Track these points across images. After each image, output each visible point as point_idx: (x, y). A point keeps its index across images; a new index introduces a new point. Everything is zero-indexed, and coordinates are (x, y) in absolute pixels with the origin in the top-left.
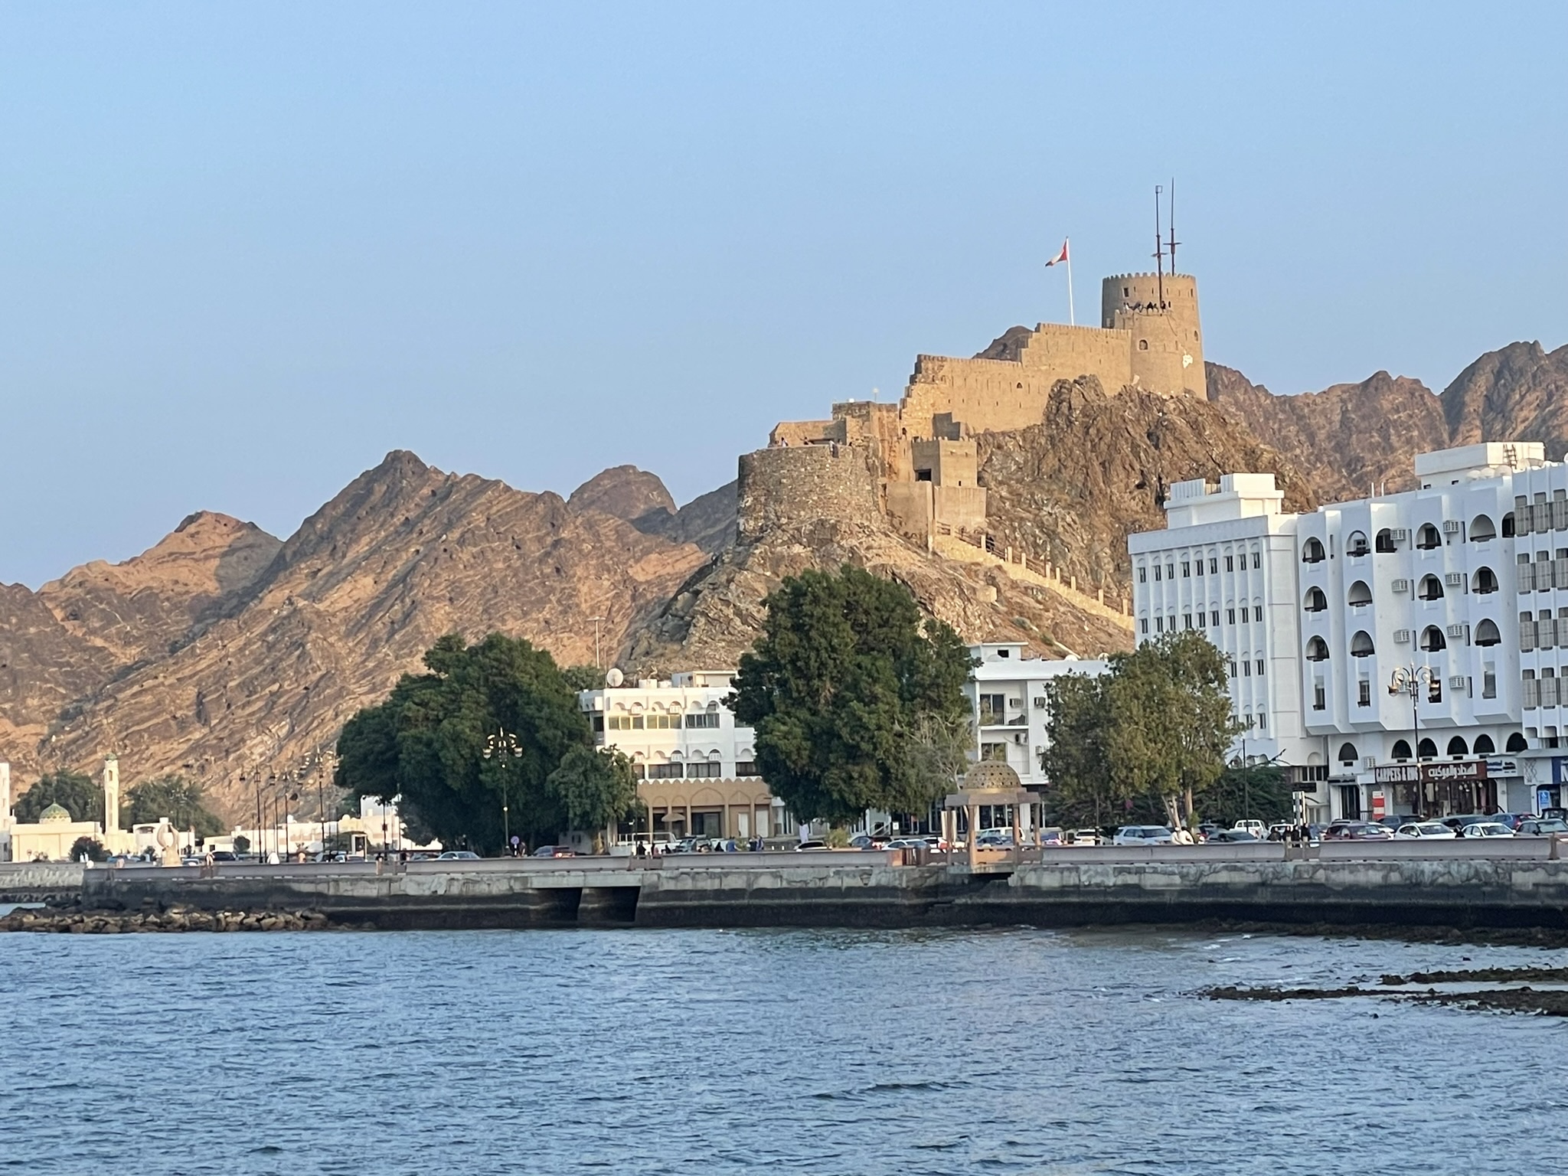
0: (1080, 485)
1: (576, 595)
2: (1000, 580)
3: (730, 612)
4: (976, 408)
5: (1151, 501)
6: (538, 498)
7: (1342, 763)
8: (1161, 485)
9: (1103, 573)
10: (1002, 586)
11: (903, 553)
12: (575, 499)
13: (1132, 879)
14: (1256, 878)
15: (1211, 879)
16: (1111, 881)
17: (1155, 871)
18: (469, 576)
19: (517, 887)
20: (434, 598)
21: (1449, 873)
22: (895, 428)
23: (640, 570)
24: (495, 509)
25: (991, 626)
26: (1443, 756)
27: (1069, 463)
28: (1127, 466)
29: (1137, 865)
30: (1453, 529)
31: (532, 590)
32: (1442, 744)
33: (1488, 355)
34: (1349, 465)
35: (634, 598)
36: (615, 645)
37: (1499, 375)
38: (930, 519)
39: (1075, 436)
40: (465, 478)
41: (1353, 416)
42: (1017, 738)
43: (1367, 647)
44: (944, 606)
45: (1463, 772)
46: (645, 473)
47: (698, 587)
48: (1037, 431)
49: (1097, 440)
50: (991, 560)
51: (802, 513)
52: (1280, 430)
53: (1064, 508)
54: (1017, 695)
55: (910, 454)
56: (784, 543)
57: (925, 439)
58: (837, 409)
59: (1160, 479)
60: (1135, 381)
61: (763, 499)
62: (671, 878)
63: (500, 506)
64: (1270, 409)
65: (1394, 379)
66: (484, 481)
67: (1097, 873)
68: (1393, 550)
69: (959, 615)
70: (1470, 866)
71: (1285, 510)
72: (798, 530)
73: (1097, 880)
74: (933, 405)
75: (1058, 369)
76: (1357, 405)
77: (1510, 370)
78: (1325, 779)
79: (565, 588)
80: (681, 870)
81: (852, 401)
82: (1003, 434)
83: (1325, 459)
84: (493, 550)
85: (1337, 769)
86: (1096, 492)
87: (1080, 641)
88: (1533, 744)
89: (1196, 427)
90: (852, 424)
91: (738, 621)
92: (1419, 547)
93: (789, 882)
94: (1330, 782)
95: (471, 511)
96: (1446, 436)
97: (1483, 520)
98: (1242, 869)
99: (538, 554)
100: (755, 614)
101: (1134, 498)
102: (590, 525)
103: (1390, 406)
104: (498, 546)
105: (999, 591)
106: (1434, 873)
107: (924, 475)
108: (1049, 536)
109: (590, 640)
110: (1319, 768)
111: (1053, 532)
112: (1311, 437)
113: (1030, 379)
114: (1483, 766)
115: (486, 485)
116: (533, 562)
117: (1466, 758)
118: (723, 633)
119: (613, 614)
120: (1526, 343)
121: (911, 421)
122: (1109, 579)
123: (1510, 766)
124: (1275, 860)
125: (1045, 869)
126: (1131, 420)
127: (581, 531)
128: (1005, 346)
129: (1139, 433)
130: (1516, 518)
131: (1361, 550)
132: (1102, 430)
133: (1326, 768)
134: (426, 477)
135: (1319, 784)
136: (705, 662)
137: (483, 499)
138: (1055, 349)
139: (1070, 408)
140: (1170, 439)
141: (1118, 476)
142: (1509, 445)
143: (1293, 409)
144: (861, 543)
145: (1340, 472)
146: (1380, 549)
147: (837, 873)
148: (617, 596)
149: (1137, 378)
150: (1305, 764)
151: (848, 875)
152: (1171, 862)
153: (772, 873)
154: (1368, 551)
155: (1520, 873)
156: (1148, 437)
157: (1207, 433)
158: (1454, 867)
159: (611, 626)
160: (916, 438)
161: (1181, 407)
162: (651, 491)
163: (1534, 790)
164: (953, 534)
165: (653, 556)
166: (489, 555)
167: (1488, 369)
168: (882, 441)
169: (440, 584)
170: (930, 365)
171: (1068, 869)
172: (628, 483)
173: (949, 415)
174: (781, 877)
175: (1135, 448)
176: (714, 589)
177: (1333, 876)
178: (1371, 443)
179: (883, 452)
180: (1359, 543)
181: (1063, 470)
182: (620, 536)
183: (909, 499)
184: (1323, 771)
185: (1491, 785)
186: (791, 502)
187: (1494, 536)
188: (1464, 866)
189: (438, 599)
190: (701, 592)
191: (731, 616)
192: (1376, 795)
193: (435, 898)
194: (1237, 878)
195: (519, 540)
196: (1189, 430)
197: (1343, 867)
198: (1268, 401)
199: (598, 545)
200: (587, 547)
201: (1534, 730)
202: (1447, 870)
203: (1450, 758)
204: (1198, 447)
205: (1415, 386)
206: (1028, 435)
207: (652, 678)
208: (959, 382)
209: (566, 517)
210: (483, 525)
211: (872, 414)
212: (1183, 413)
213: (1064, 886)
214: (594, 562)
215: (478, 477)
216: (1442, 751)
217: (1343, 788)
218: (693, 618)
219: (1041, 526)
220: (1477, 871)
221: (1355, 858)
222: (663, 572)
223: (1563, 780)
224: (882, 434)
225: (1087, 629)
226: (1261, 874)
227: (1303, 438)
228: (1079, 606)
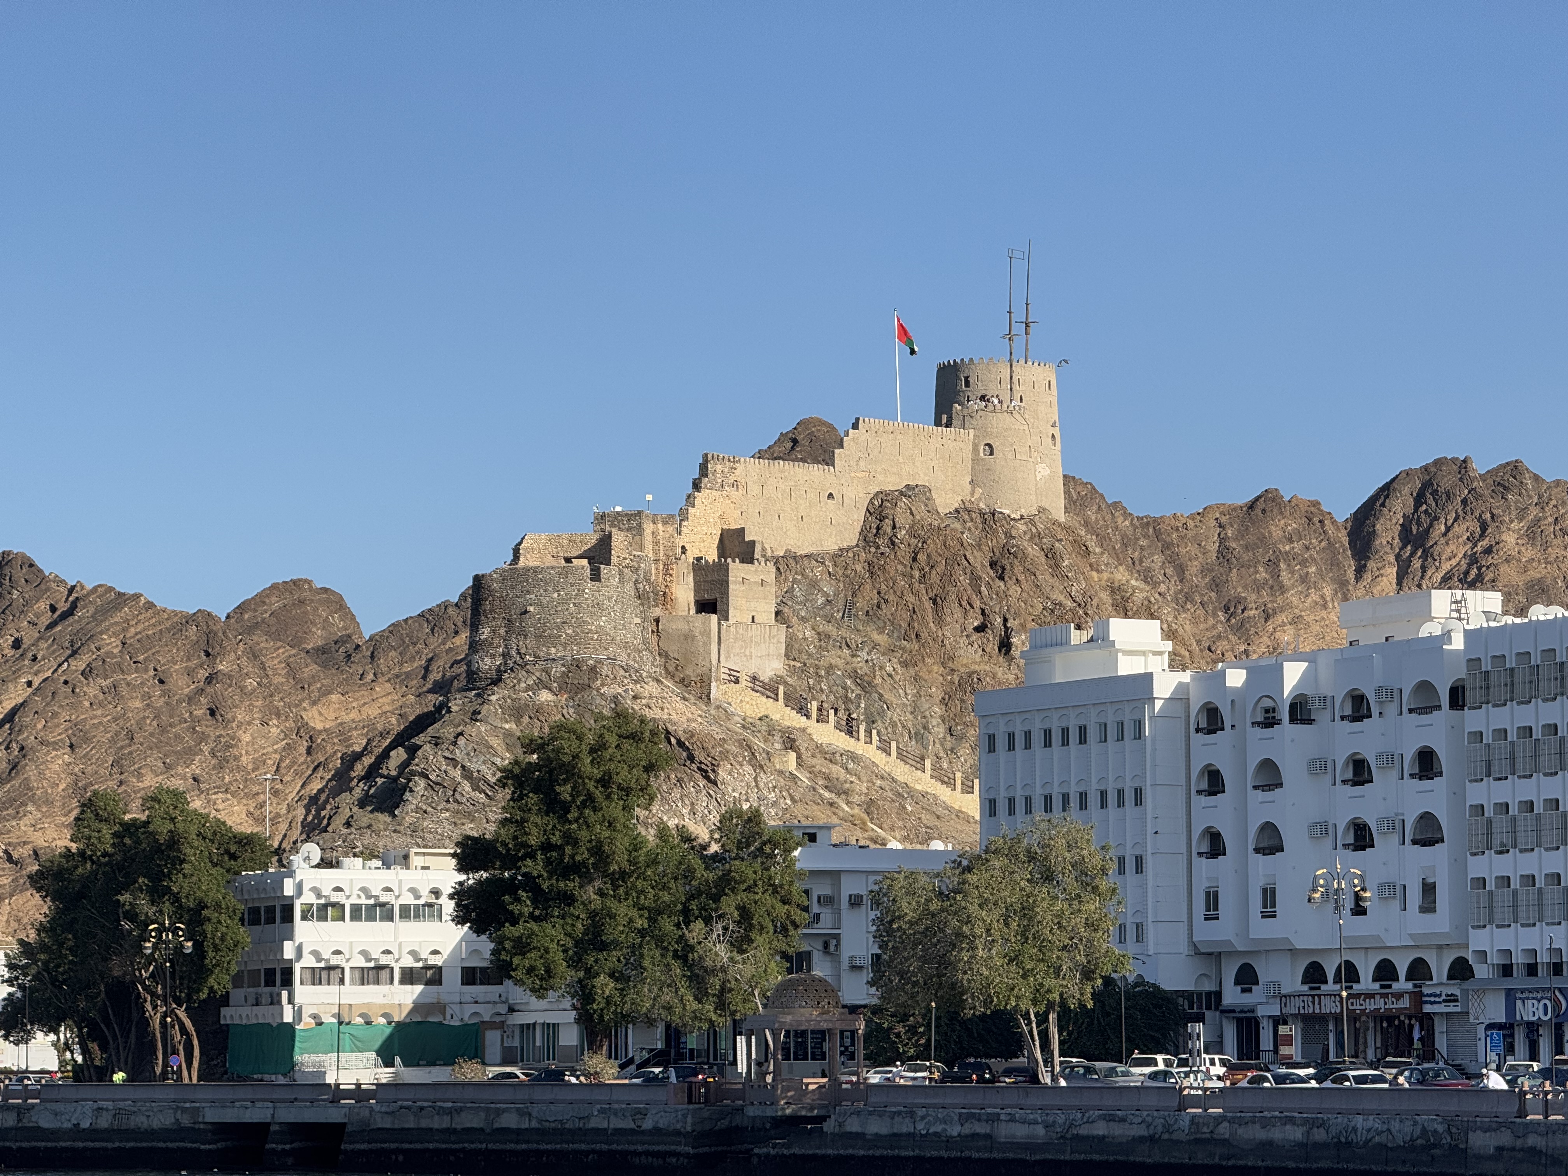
0: (904, 625)
1: (236, 745)
2: (802, 744)
3: (457, 774)
4: (776, 522)
5: (993, 646)
6: (189, 620)
7: (1239, 988)
8: (1006, 628)
9: (931, 738)
10: (803, 750)
11: (680, 705)
12: (232, 621)
13: (981, 1128)
14: (1142, 1131)
15: (1084, 1131)
16: (955, 1130)
17: (1012, 1119)
18: (95, 717)
19: (186, 1121)
20: (48, 744)
21: (1389, 1130)
22: (674, 546)
23: (316, 715)
24: (133, 630)
25: (789, 802)
26: (1367, 983)
27: (891, 597)
28: (964, 603)
29: (989, 1110)
30: (1389, 694)
31: (177, 736)
32: (1366, 970)
33: (1408, 473)
34: (1226, 609)
35: (309, 751)
36: (284, 811)
37: (1419, 500)
38: (714, 662)
39: (900, 562)
40: (95, 589)
41: (1234, 545)
42: (826, 945)
43: (1273, 842)
44: (730, 774)
45: (1394, 1005)
46: (326, 590)
47: (417, 740)
48: (851, 555)
49: (927, 569)
50: (792, 719)
51: (553, 650)
52: (1141, 562)
53: (883, 654)
54: (827, 891)
55: (691, 579)
56: (528, 688)
57: (711, 561)
58: (601, 518)
59: (1005, 620)
60: (976, 496)
61: (502, 631)
62: (387, 1113)
63: (140, 628)
64: (1130, 533)
65: (1287, 498)
66: (120, 595)
67: (937, 1119)
68: (1310, 721)
69: (748, 786)
70: (1415, 1123)
71: (1173, 667)
72: (547, 672)
73: (938, 1128)
74: (721, 517)
75: (880, 478)
76: (1239, 531)
77: (1435, 493)
78: (1217, 1008)
79: (220, 736)
80: (400, 1103)
81: (618, 509)
82: (809, 556)
83: (1198, 599)
84: (128, 684)
85: (1232, 996)
86: (924, 635)
87: (900, 824)
88: (1481, 971)
89: (1050, 554)
90: (619, 540)
91: (467, 786)
92: (1343, 718)
93: (540, 1121)
94: (1222, 1012)
95: (101, 633)
96: (1351, 575)
97: (1425, 688)
98: (1123, 1120)
99: (186, 691)
100: (489, 777)
101: (972, 644)
102: (254, 655)
103: (1281, 533)
104: (135, 679)
105: (799, 757)
106: (1369, 1130)
107: (706, 606)
108: (863, 689)
109: (252, 804)
110: (1209, 994)
111: (869, 683)
112: (1181, 570)
113: (844, 490)
114: (1418, 998)
115: (122, 599)
116: (179, 702)
117: (1396, 986)
118: (448, 801)
119: (283, 771)
120: (1454, 460)
121: (693, 538)
122: (938, 746)
123: (1452, 999)
124: (1166, 1109)
125: (871, 1113)
126: (971, 545)
127: (244, 662)
128: (795, 441)
129: (979, 560)
130: (1467, 686)
131: (1269, 721)
132: (934, 555)
133: (1218, 995)
134: (43, 586)
135: (1208, 1014)
136: (423, 838)
137: (118, 618)
138: (876, 451)
139: (894, 527)
140: (1018, 569)
141: (953, 613)
142: (1458, 593)
143: (1158, 533)
144: (626, 691)
145: (1215, 615)
146: (1293, 719)
147: (602, 1111)
148: (289, 747)
149: (979, 490)
150: (1192, 988)
151: (616, 1114)
152: (1034, 1109)
153: (518, 1109)
154: (1279, 722)
155: (1479, 1132)
156: (991, 565)
157: (1066, 563)
158: (1395, 1126)
159: (279, 786)
160: (699, 559)
161: (1034, 530)
162: (331, 613)
163: (1481, 1030)
164: (743, 682)
165: (334, 697)
166: (124, 690)
167: (1406, 490)
168: (657, 561)
169: (58, 726)
170: (719, 468)
171: (899, 1113)
172: (302, 602)
173: (742, 531)
174: (530, 1115)
175: (975, 579)
176: (436, 745)
177: (1240, 1131)
178: (1255, 580)
179: (657, 575)
180: (1267, 711)
181: (884, 606)
182: (292, 670)
183: (688, 637)
184: (1214, 999)
185: (1427, 1021)
186: (539, 637)
187: (1439, 707)
188: (1408, 1123)
189: (55, 746)
190: (420, 747)
191: (459, 779)
192: (1283, 1030)
193: (77, 1132)
194: (1118, 1131)
195: (164, 672)
196: (1043, 559)
197: (1253, 1121)
198: (1127, 523)
199: (265, 681)
200: (251, 683)
201: (1482, 955)
202: (1385, 1127)
203: (1376, 986)
204: (1054, 581)
205: (1313, 509)
206: (839, 561)
207: (355, 855)
208: (754, 489)
209: (225, 644)
210: (116, 651)
211: (645, 526)
212: (1035, 538)
213: (895, 1135)
214: (259, 704)
215: (111, 589)
216: (1366, 979)
217: (1239, 1021)
218: (410, 780)
219: (855, 676)
220: (1424, 1130)
221: (1270, 1110)
222: (346, 718)
223: (1518, 1018)
224: (656, 553)
225: (909, 808)
226: (1148, 1126)
227: (1170, 571)
228: (900, 779)
